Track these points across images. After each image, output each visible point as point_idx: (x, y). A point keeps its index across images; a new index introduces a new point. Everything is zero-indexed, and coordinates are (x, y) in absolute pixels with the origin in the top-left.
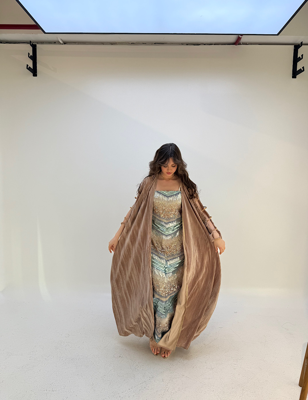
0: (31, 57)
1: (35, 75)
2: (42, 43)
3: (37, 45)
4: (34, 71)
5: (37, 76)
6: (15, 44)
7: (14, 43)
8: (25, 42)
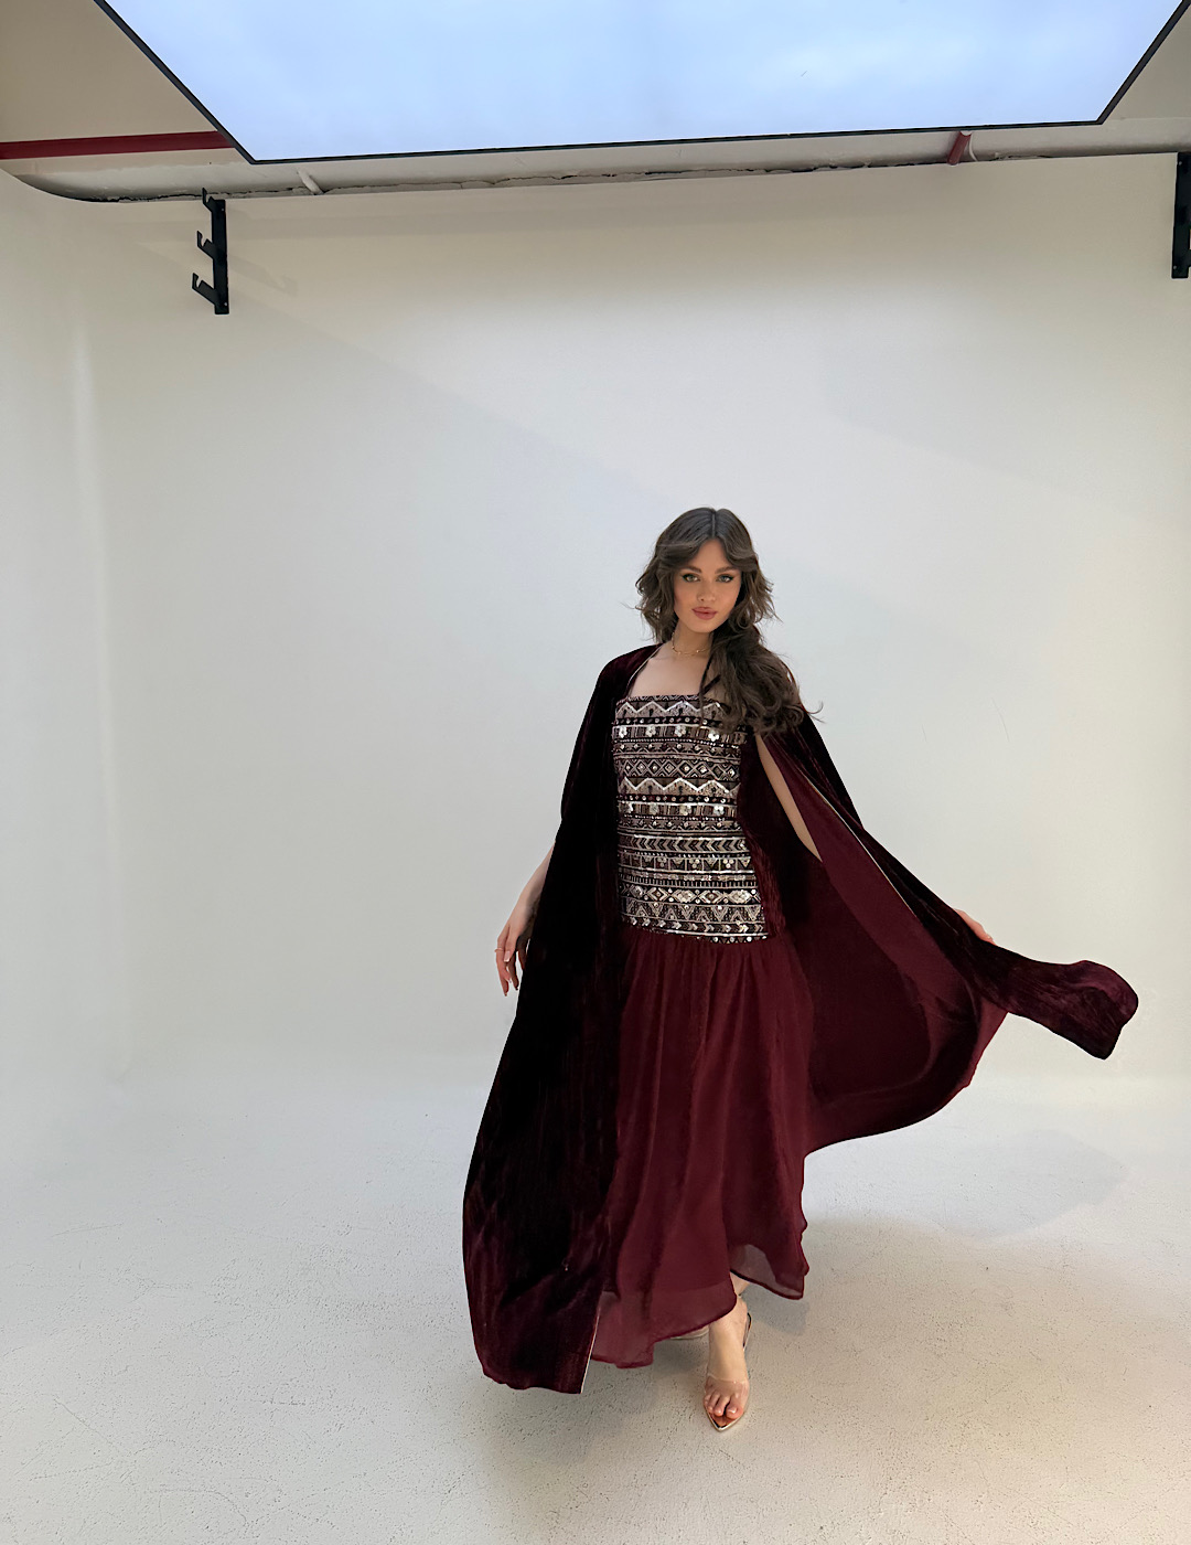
0: (205, 248)
1: (222, 307)
2: (245, 192)
3: (229, 203)
4: (218, 296)
5: (227, 312)
6: (151, 203)
7: (149, 199)
8: (184, 191)
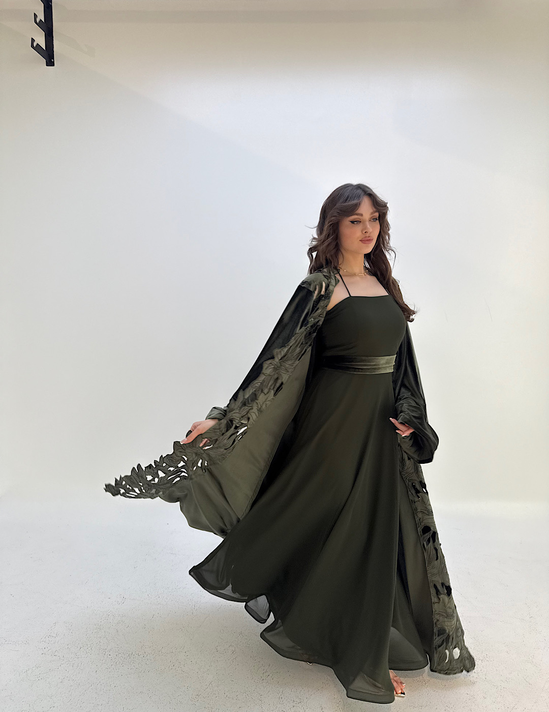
0: (40, 24)
1: (50, 62)
4: (49, 56)
5: (54, 65)
